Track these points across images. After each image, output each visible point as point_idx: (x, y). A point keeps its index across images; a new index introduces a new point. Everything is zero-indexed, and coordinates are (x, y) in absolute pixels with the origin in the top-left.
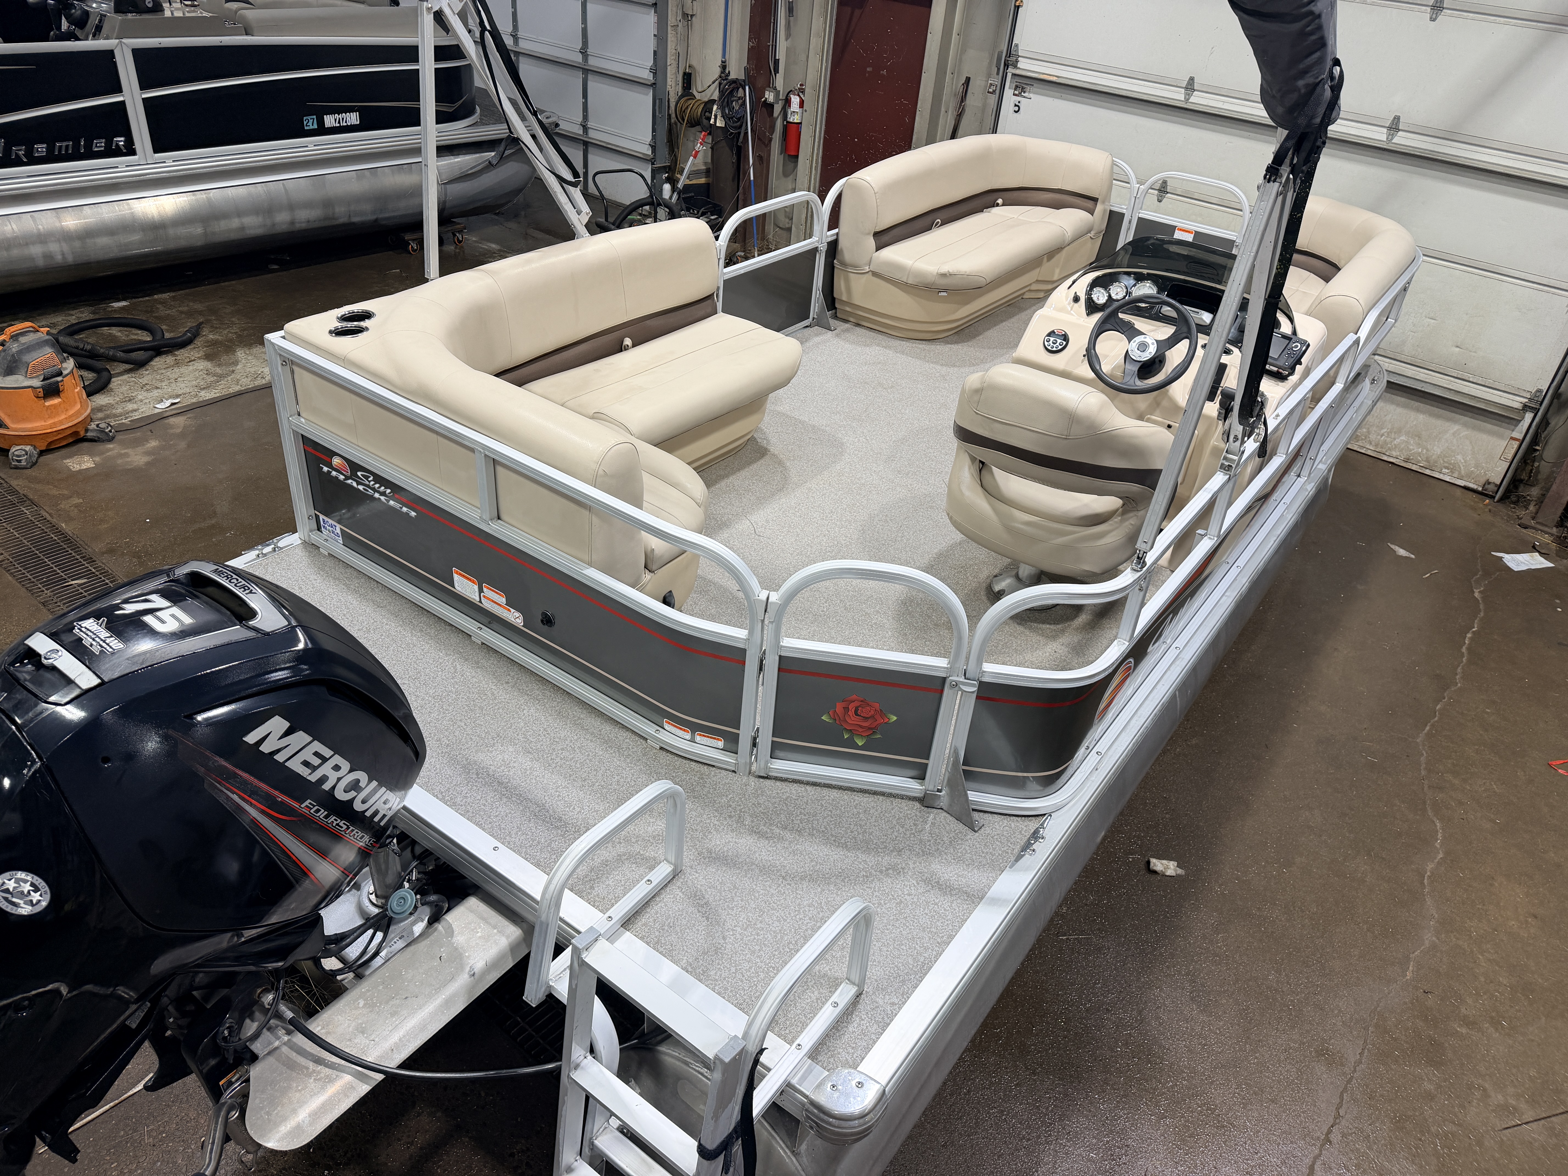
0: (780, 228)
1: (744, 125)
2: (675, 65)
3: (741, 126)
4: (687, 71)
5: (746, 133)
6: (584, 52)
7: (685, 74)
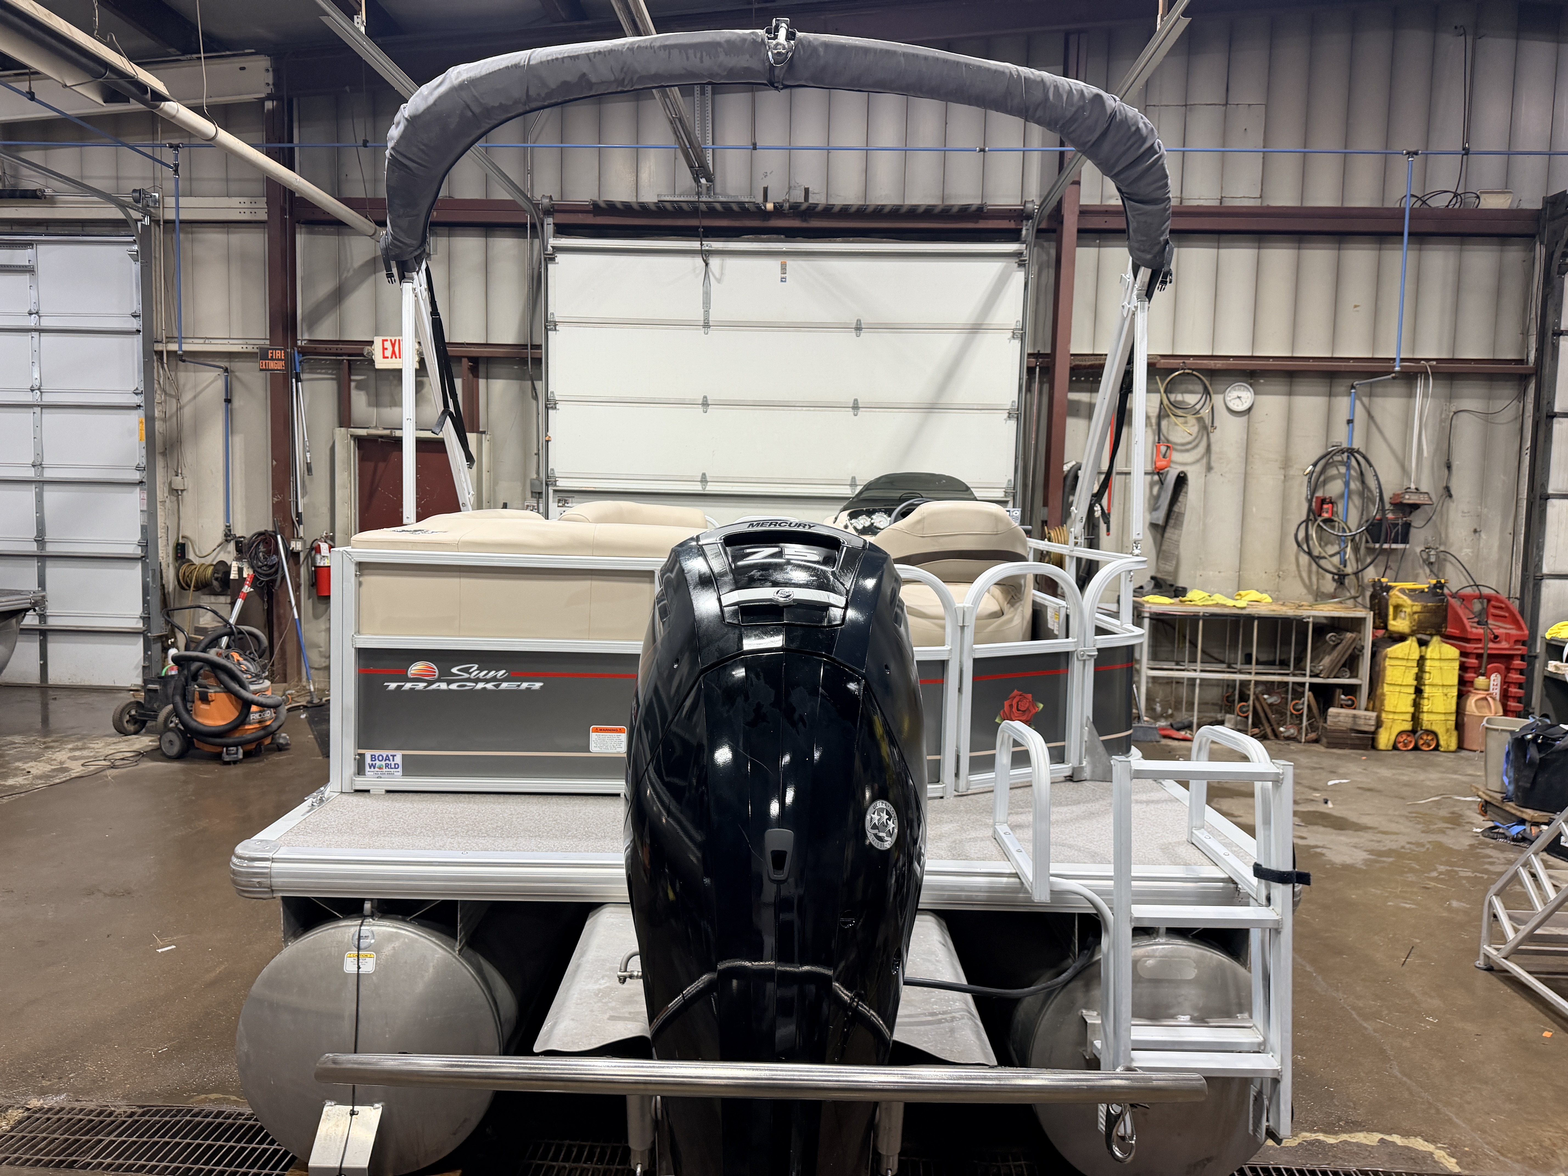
0: (316, 669)
1: (280, 569)
2: (165, 538)
3: (276, 572)
4: (181, 541)
5: (284, 577)
6: (40, 540)
7: (178, 544)
